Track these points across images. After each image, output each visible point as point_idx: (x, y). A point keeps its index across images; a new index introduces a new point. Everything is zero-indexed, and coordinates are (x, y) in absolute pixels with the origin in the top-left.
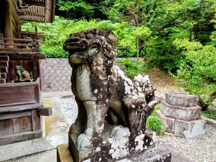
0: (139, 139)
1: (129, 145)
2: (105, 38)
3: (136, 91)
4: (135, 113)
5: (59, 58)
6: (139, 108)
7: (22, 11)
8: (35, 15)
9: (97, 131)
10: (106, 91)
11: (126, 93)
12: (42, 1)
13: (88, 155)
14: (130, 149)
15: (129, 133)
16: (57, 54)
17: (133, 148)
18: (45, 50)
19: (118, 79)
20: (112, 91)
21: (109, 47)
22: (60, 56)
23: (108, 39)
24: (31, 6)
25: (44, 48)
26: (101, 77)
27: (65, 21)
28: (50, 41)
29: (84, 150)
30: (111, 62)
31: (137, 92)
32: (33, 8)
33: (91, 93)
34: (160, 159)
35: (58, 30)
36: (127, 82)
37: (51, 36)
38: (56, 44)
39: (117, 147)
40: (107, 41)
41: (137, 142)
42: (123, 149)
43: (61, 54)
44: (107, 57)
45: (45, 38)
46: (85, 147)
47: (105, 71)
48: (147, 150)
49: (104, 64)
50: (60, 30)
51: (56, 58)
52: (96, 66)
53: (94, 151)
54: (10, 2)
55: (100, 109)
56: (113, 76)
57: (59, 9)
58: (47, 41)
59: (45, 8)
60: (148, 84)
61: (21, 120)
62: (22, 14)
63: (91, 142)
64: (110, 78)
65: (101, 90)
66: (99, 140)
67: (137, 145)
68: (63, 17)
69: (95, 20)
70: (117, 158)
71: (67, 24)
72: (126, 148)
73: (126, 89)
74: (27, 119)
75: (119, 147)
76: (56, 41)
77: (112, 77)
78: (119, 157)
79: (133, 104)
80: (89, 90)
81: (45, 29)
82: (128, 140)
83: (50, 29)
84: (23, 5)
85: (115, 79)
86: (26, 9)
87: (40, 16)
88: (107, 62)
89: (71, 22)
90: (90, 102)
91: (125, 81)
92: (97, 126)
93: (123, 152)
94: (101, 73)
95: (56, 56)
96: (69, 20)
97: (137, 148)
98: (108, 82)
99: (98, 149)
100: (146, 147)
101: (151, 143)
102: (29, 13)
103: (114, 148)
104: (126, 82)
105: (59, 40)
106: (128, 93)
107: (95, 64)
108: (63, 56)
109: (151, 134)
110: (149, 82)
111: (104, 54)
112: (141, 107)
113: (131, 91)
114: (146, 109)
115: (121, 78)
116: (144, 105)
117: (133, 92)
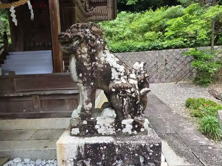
0: (128, 122)
1: (115, 125)
2: (89, 30)
3: (126, 77)
4: (116, 96)
5: (124, 52)
6: (121, 92)
7: (89, 13)
8: (100, 15)
9: (85, 107)
10: (90, 75)
11: (112, 78)
12: (104, 1)
13: (77, 125)
14: (117, 129)
15: (115, 115)
16: (122, 49)
17: (119, 130)
18: (112, 45)
19: (104, 66)
20: (95, 76)
21: (93, 38)
22: (124, 50)
23: (92, 31)
24: (95, 7)
25: (111, 44)
26: (85, 64)
27: (131, 15)
28: (116, 37)
29: (73, 120)
30: (95, 51)
31: (127, 79)
32: (98, 9)
33: (77, 77)
34: (145, 145)
35: (124, 25)
36: (116, 69)
37: (117, 32)
38: (121, 39)
39: (102, 125)
40: (91, 32)
41: (125, 125)
42: (109, 128)
43: (125, 48)
44: (90, 46)
45: (112, 35)
46: (74, 118)
47: (89, 59)
48: (136, 135)
49: (88, 53)
50: (125, 25)
51: (121, 52)
52: (80, 54)
53: (81, 123)
54: (75, 9)
55: (86, 90)
56: (99, 63)
57: (126, 4)
58: (114, 37)
59: (106, 7)
60: (140, 71)
61: (71, 101)
62: (89, 16)
63: (79, 115)
64: (94, 64)
65: (85, 74)
66: (86, 115)
67: (125, 127)
68: (130, 11)
69: (162, 8)
70: (103, 134)
71: (133, 17)
72: (112, 128)
73: (113, 75)
74: (74, 100)
75: (104, 124)
76: (121, 36)
77: (97, 63)
78: (105, 134)
79: (114, 88)
80: (76, 74)
81: (113, 26)
82: (114, 121)
83: (117, 25)
84: (90, 8)
85: (100, 66)
86: (93, 11)
87: (104, 15)
88: (90, 51)
89: (138, 14)
90: (79, 84)
91: (113, 67)
92: (85, 104)
93: (109, 130)
94: (85, 60)
95: (121, 50)
96: (135, 13)
97: (124, 131)
98: (92, 68)
99: (85, 122)
100: (135, 132)
101: (142, 130)
102: (95, 14)
103: (99, 125)
104: (114, 69)
105: (124, 35)
106: (115, 79)
107: (79, 53)
108: (127, 50)
109: (142, 121)
110: (142, 69)
111: (88, 44)
112: (124, 92)
113: (120, 77)
114: (133, 95)
115: (108, 65)
116: (129, 91)
117: (122, 78)
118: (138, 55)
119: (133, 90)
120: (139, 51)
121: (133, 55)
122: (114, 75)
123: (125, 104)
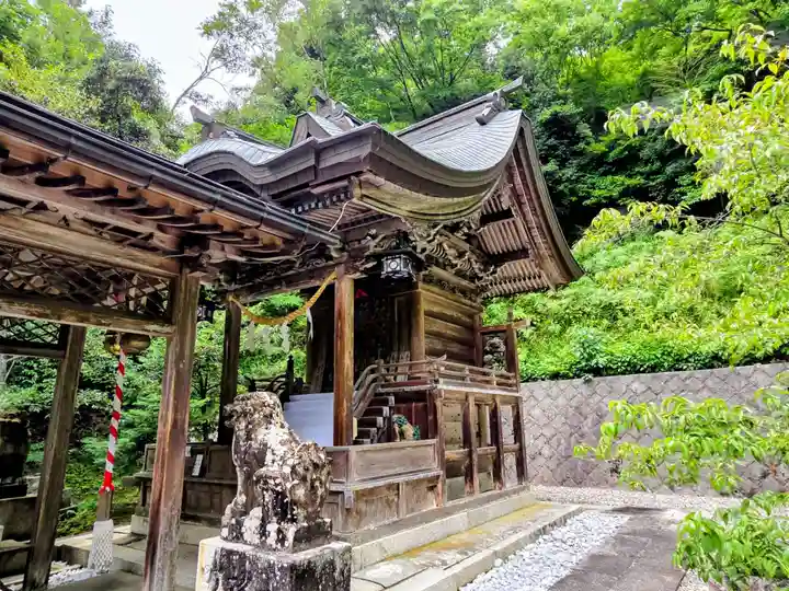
3: (281, 463)
7: (487, 280)
11: (265, 463)
19: (260, 446)
24: (502, 265)
36: (273, 451)
73: (267, 458)
84: (485, 270)
85: (255, 446)
86: (496, 275)
87: (532, 277)
104: (270, 450)
106: (267, 464)
112: (266, 483)
113: (273, 461)
114: (279, 488)
115: (265, 445)
116: (272, 482)
117: (275, 464)
118: (709, 383)
119: (277, 481)
120: (712, 367)
121: (688, 382)
122: (269, 457)
123: (267, 500)
